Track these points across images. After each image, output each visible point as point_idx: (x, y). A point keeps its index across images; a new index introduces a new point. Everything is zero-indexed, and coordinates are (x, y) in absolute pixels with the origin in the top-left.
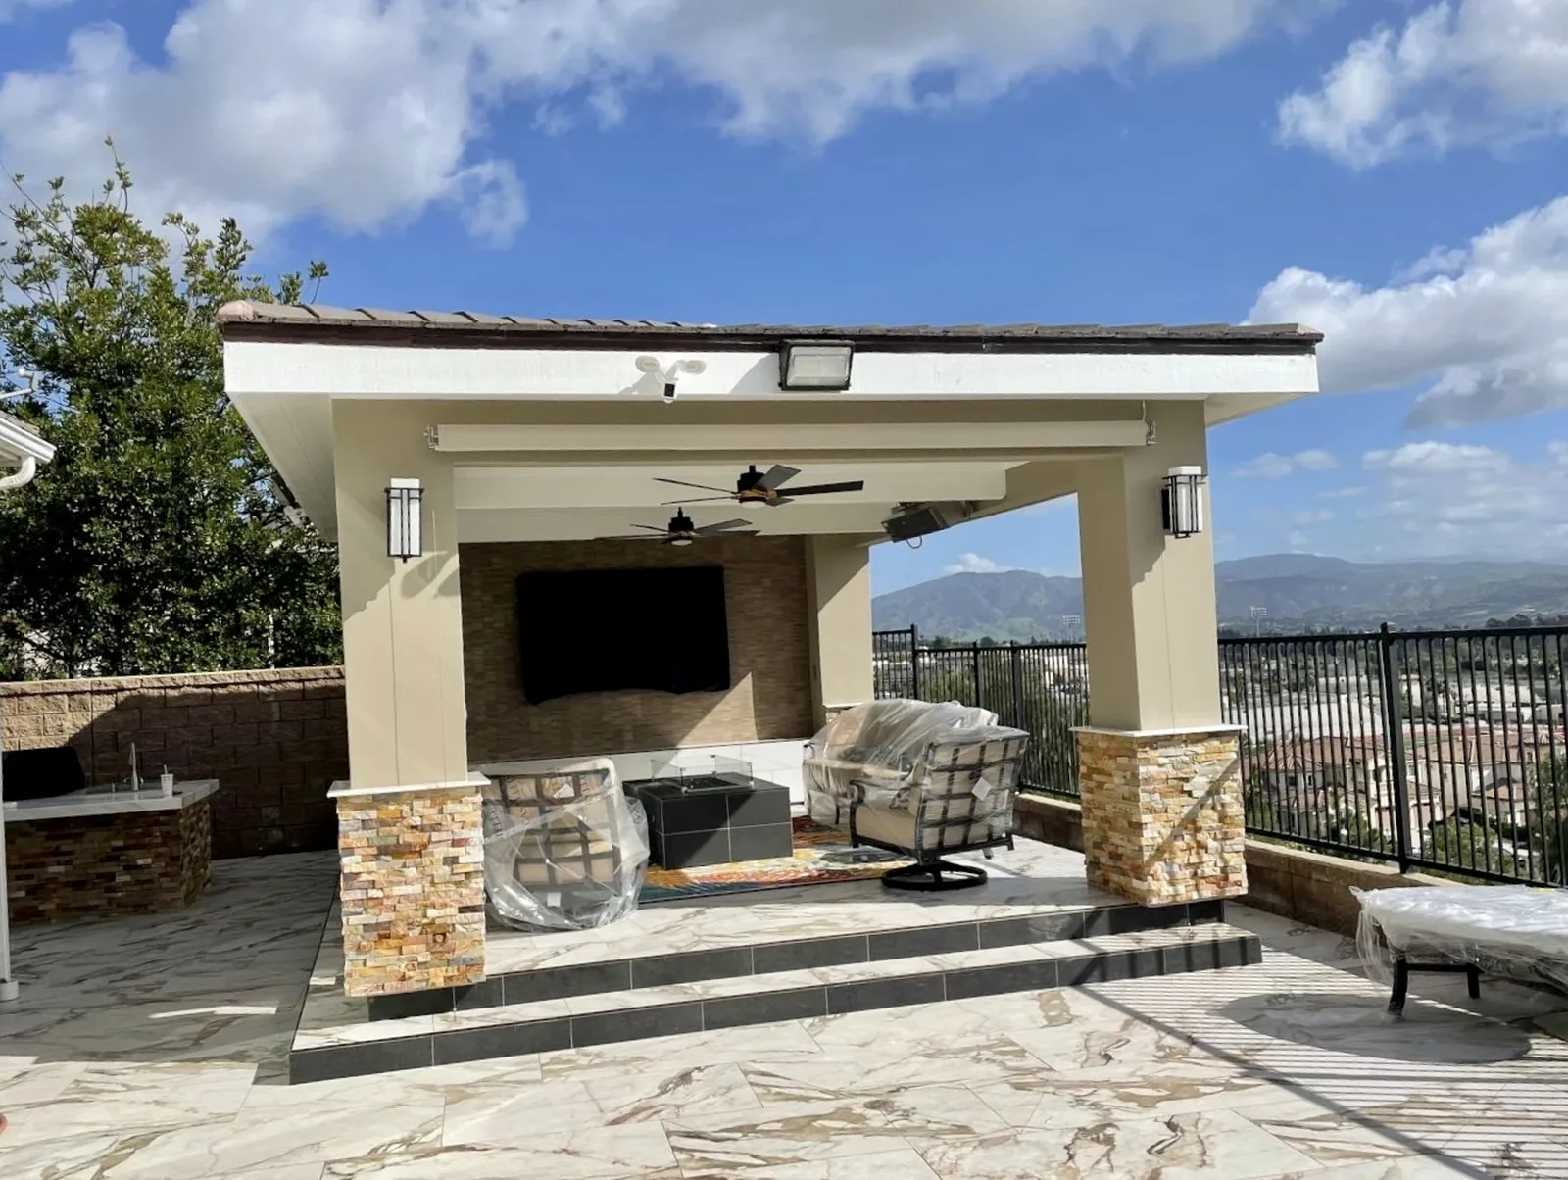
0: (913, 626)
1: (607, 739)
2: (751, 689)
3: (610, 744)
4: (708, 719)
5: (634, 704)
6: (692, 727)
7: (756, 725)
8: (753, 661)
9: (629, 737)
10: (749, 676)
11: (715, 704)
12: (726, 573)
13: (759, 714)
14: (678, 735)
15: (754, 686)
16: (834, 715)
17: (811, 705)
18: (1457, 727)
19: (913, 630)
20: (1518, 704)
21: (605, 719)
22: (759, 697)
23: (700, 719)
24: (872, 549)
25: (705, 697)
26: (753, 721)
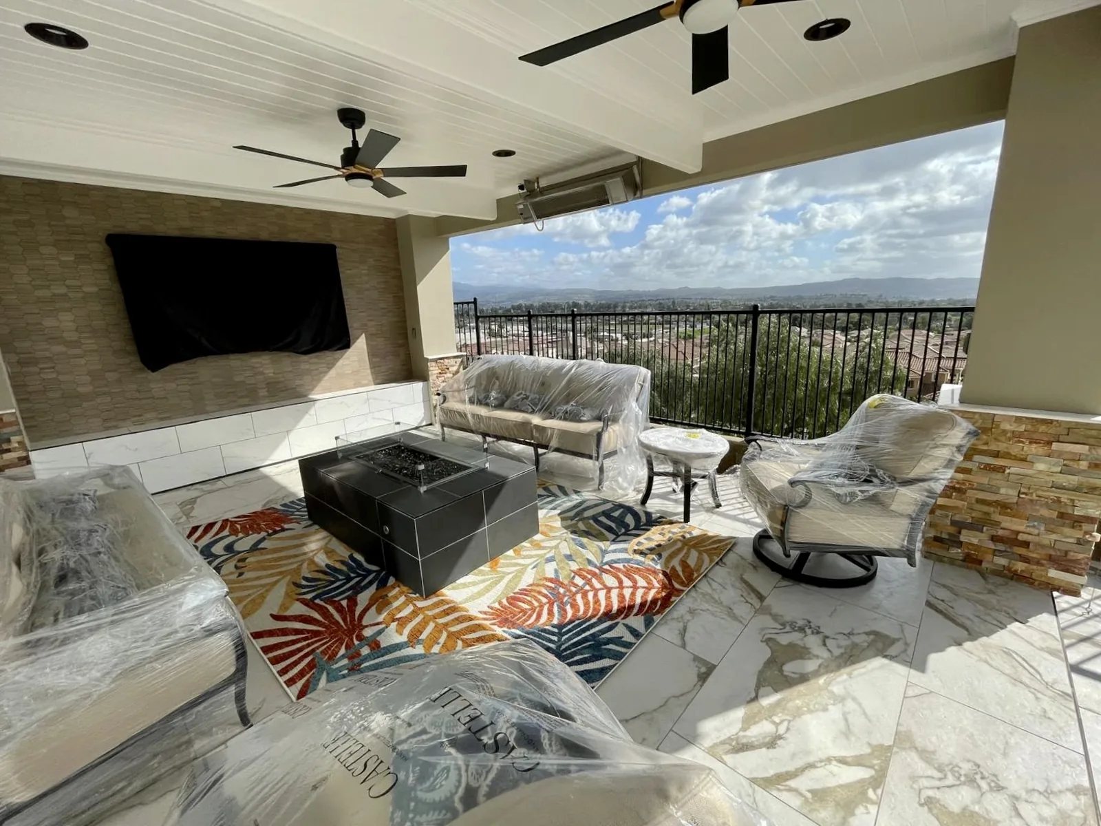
0: (475, 299)
1: (242, 397)
2: (365, 347)
3: (246, 401)
4: (333, 372)
5: (265, 365)
6: (319, 380)
7: (372, 373)
8: (366, 325)
9: (263, 393)
10: (364, 335)
11: (337, 360)
12: (338, 251)
13: (373, 366)
14: (310, 388)
15: (368, 344)
16: (433, 364)
17: (410, 357)
18: (504, 339)
19: (475, 302)
20: (524, 331)
21: (237, 379)
22: (372, 353)
23: (327, 372)
24: (451, 239)
25: (328, 355)
26: (369, 371)
